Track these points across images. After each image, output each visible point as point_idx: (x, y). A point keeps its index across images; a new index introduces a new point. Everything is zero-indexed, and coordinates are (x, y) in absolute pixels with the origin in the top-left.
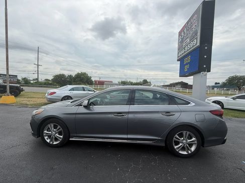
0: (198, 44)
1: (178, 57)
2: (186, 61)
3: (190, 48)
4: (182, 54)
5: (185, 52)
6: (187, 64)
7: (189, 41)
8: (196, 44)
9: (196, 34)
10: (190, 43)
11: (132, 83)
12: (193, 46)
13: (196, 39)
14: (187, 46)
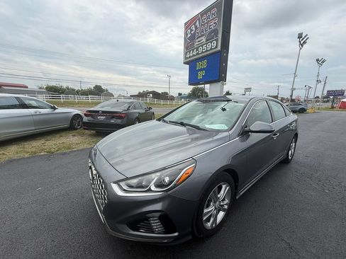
0: (219, 48)
1: (186, 58)
2: (199, 65)
3: (207, 51)
4: (194, 55)
5: (198, 54)
6: (201, 70)
7: (204, 40)
8: (216, 47)
9: (216, 34)
10: (207, 44)
11: (73, 90)
12: (211, 49)
13: (217, 40)
14: (202, 46)
